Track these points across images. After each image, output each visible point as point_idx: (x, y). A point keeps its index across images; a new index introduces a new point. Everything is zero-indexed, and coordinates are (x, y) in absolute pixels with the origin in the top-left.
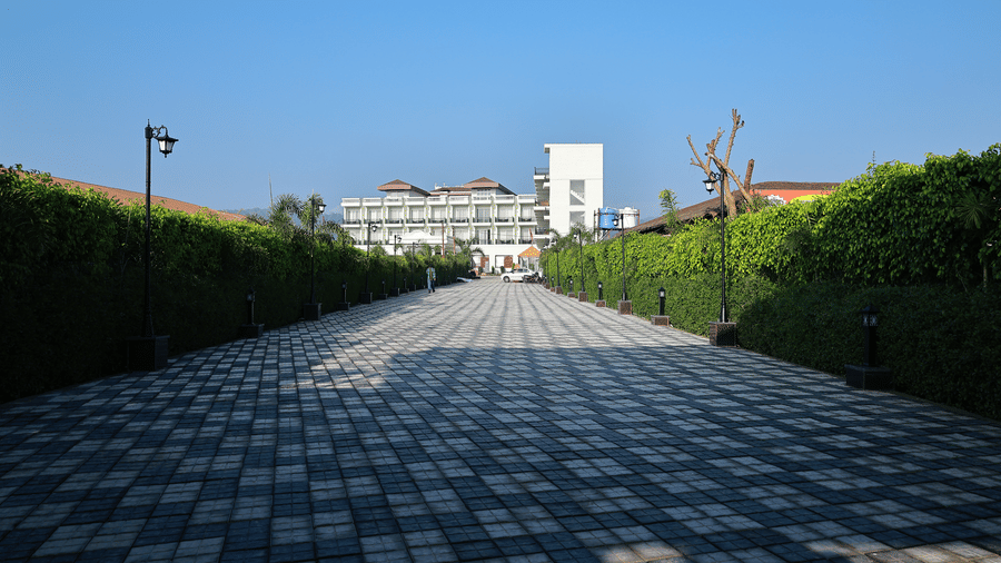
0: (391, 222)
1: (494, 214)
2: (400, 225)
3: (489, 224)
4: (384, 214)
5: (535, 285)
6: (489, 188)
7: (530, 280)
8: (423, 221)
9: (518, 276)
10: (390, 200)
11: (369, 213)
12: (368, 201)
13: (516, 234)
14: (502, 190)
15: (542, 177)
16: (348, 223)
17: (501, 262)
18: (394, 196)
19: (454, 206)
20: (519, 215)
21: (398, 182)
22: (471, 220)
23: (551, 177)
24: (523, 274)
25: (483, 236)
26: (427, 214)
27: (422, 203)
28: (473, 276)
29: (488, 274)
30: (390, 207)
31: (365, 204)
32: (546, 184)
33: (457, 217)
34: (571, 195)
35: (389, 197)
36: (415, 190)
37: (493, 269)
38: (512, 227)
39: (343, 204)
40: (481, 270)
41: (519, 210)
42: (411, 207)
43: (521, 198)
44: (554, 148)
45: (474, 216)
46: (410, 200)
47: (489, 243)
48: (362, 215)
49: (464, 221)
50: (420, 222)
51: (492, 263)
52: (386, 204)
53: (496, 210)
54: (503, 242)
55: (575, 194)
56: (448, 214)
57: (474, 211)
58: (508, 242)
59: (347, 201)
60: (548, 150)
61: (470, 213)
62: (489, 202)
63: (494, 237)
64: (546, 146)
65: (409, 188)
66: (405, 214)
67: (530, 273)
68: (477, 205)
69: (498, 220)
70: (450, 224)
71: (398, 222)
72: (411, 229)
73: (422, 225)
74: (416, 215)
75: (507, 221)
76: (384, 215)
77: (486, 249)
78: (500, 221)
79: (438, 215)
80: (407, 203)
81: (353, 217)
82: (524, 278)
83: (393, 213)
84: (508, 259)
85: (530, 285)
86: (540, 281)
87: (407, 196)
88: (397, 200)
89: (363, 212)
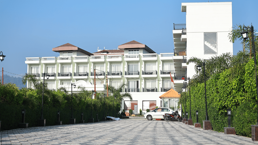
0: (62, 75)
1: (141, 68)
2: (69, 77)
3: (137, 76)
4: (58, 69)
5: (176, 122)
6: (137, 49)
7: (170, 118)
8: (87, 75)
9: (159, 114)
10: (62, 59)
12: (45, 59)
13: (159, 85)
14: (147, 50)
15: (180, 32)
16: (31, 76)
17: (147, 106)
18: (65, 55)
19: (111, 63)
20: (161, 69)
21: (68, 45)
22: (124, 73)
23: (188, 31)
24: (163, 113)
25: (132, 85)
26: (89, 69)
27: (86, 60)
28: (123, 116)
29: (136, 115)
30: (62, 64)
31: (43, 62)
32: (183, 37)
33: (113, 70)
34: (205, 46)
35: (61, 56)
36: (81, 51)
37: (141, 111)
38: (155, 78)
39: (27, 62)
40: (131, 112)
41: (161, 65)
42: (78, 64)
43: (162, 55)
44: (190, 6)
45: (126, 70)
46: (77, 58)
47: (138, 91)
48: (41, 70)
49: (118, 74)
50: (85, 75)
51: (140, 107)
52: (59, 61)
53: (143, 66)
54: (148, 90)
55: (208, 45)
56: (105, 68)
57: (126, 66)
58: (153, 90)
59: (30, 60)
60: (184, 9)
61: (123, 68)
62: (137, 59)
63: (142, 86)
64: (183, 4)
65: (77, 49)
66: (73, 69)
67: (171, 112)
68: (128, 62)
69: (145, 73)
70: (108, 76)
71: (68, 75)
72: (77, 80)
73: (86, 77)
74: (82, 70)
75: (151, 73)
77: (135, 95)
78: (146, 74)
79: (98, 69)
80: (75, 61)
81: (34, 71)
82: (165, 116)
83: (65, 69)
84: (152, 104)
85: (171, 122)
86: (180, 119)
87: (74, 55)
88: (67, 59)
89: (42, 67)
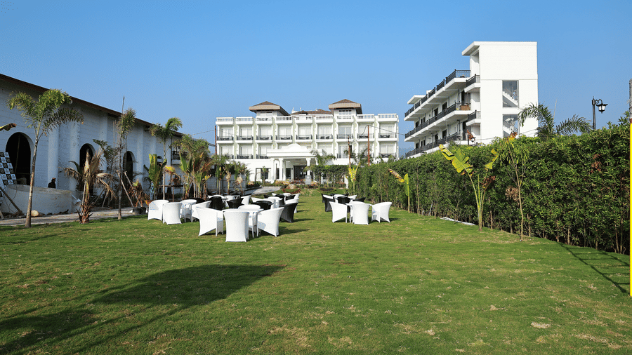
0: (261, 139)
1: (355, 131)
2: (270, 141)
3: (352, 140)
4: (255, 131)
6: (351, 109)
10: (261, 119)
11: (241, 131)
12: (239, 120)
16: (222, 139)
18: (263, 116)
19: (318, 124)
21: (267, 103)
26: (293, 132)
27: (290, 122)
30: (260, 126)
31: (238, 123)
33: (321, 134)
35: (259, 117)
39: (218, 123)
42: (279, 125)
43: (380, 117)
46: (278, 119)
48: (234, 132)
49: (328, 138)
52: (257, 122)
53: (357, 128)
55: (508, 96)
56: (314, 131)
57: (337, 129)
59: (221, 120)
61: (334, 131)
62: (351, 120)
65: (279, 108)
66: (274, 131)
68: (340, 124)
69: (359, 137)
70: (316, 141)
71: (268, 139)
72: (279, 144)
73: (290, 141)
74: (284, 133)
76: (253, 132)
78: (361, 137)
79: (304, 132)
80: (276, 122)
81: (225, 134)
83: (263, 131)
87: (275, 116)
88: (266, 119)
89: (236, 129)
